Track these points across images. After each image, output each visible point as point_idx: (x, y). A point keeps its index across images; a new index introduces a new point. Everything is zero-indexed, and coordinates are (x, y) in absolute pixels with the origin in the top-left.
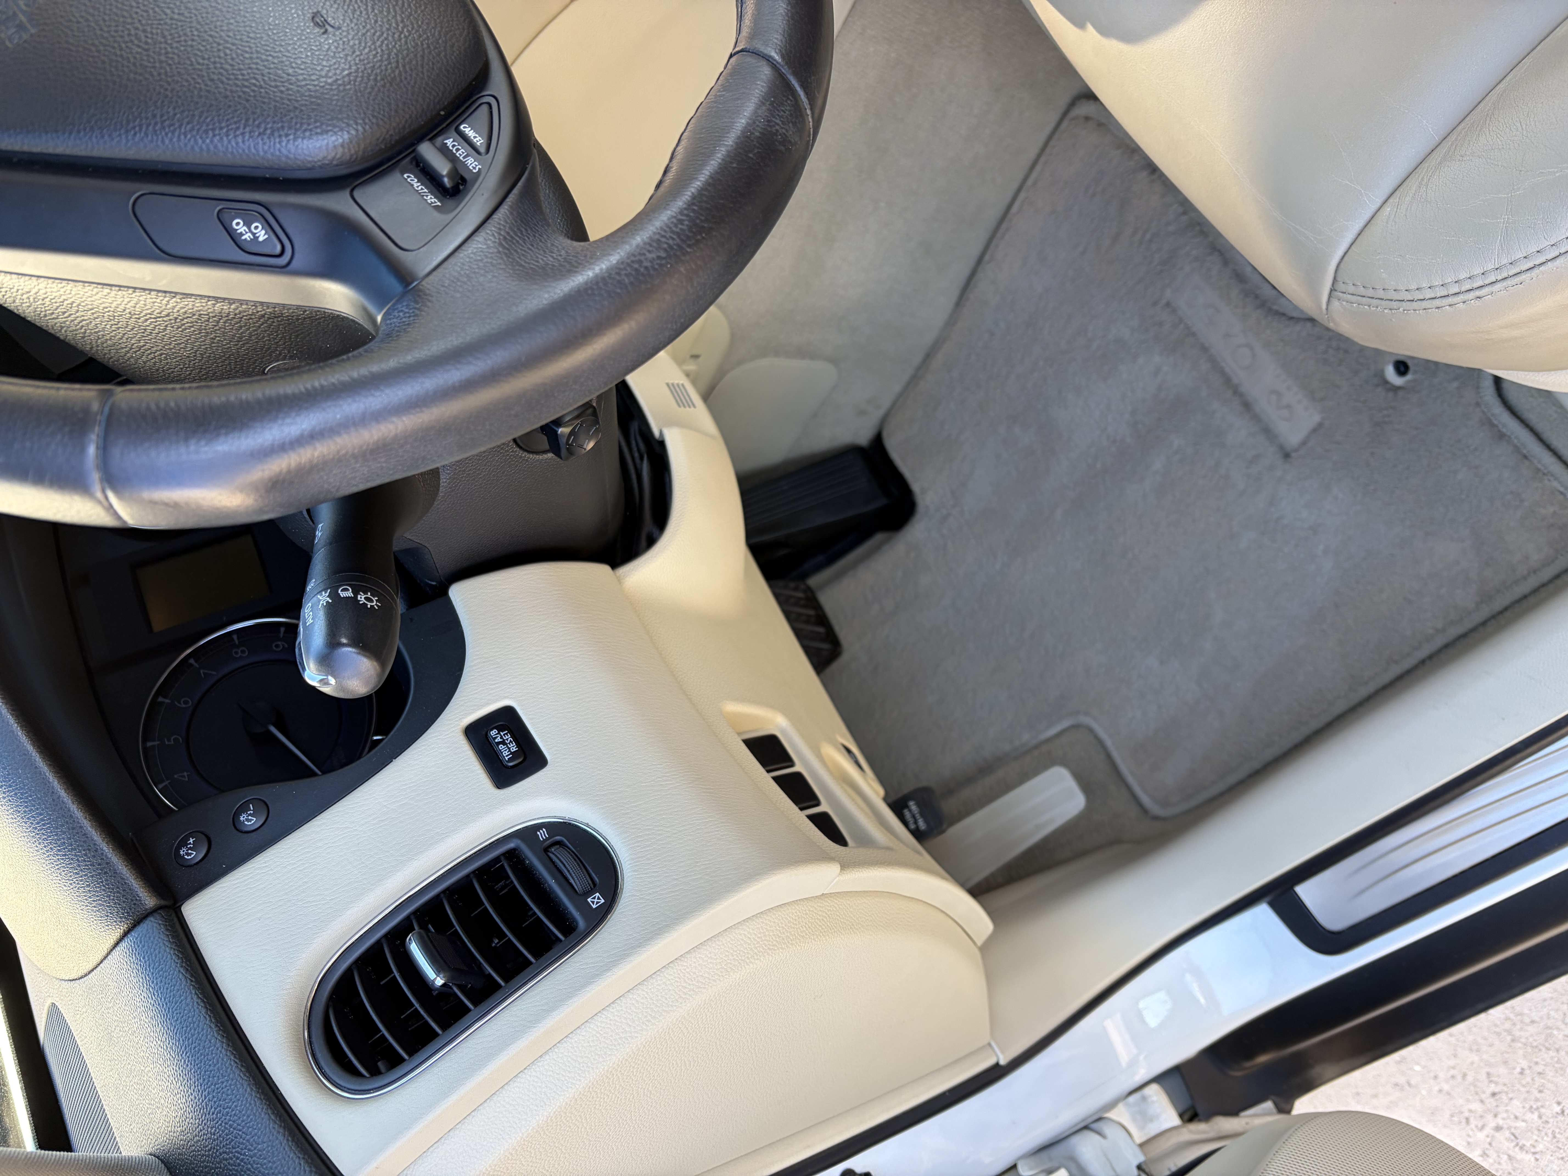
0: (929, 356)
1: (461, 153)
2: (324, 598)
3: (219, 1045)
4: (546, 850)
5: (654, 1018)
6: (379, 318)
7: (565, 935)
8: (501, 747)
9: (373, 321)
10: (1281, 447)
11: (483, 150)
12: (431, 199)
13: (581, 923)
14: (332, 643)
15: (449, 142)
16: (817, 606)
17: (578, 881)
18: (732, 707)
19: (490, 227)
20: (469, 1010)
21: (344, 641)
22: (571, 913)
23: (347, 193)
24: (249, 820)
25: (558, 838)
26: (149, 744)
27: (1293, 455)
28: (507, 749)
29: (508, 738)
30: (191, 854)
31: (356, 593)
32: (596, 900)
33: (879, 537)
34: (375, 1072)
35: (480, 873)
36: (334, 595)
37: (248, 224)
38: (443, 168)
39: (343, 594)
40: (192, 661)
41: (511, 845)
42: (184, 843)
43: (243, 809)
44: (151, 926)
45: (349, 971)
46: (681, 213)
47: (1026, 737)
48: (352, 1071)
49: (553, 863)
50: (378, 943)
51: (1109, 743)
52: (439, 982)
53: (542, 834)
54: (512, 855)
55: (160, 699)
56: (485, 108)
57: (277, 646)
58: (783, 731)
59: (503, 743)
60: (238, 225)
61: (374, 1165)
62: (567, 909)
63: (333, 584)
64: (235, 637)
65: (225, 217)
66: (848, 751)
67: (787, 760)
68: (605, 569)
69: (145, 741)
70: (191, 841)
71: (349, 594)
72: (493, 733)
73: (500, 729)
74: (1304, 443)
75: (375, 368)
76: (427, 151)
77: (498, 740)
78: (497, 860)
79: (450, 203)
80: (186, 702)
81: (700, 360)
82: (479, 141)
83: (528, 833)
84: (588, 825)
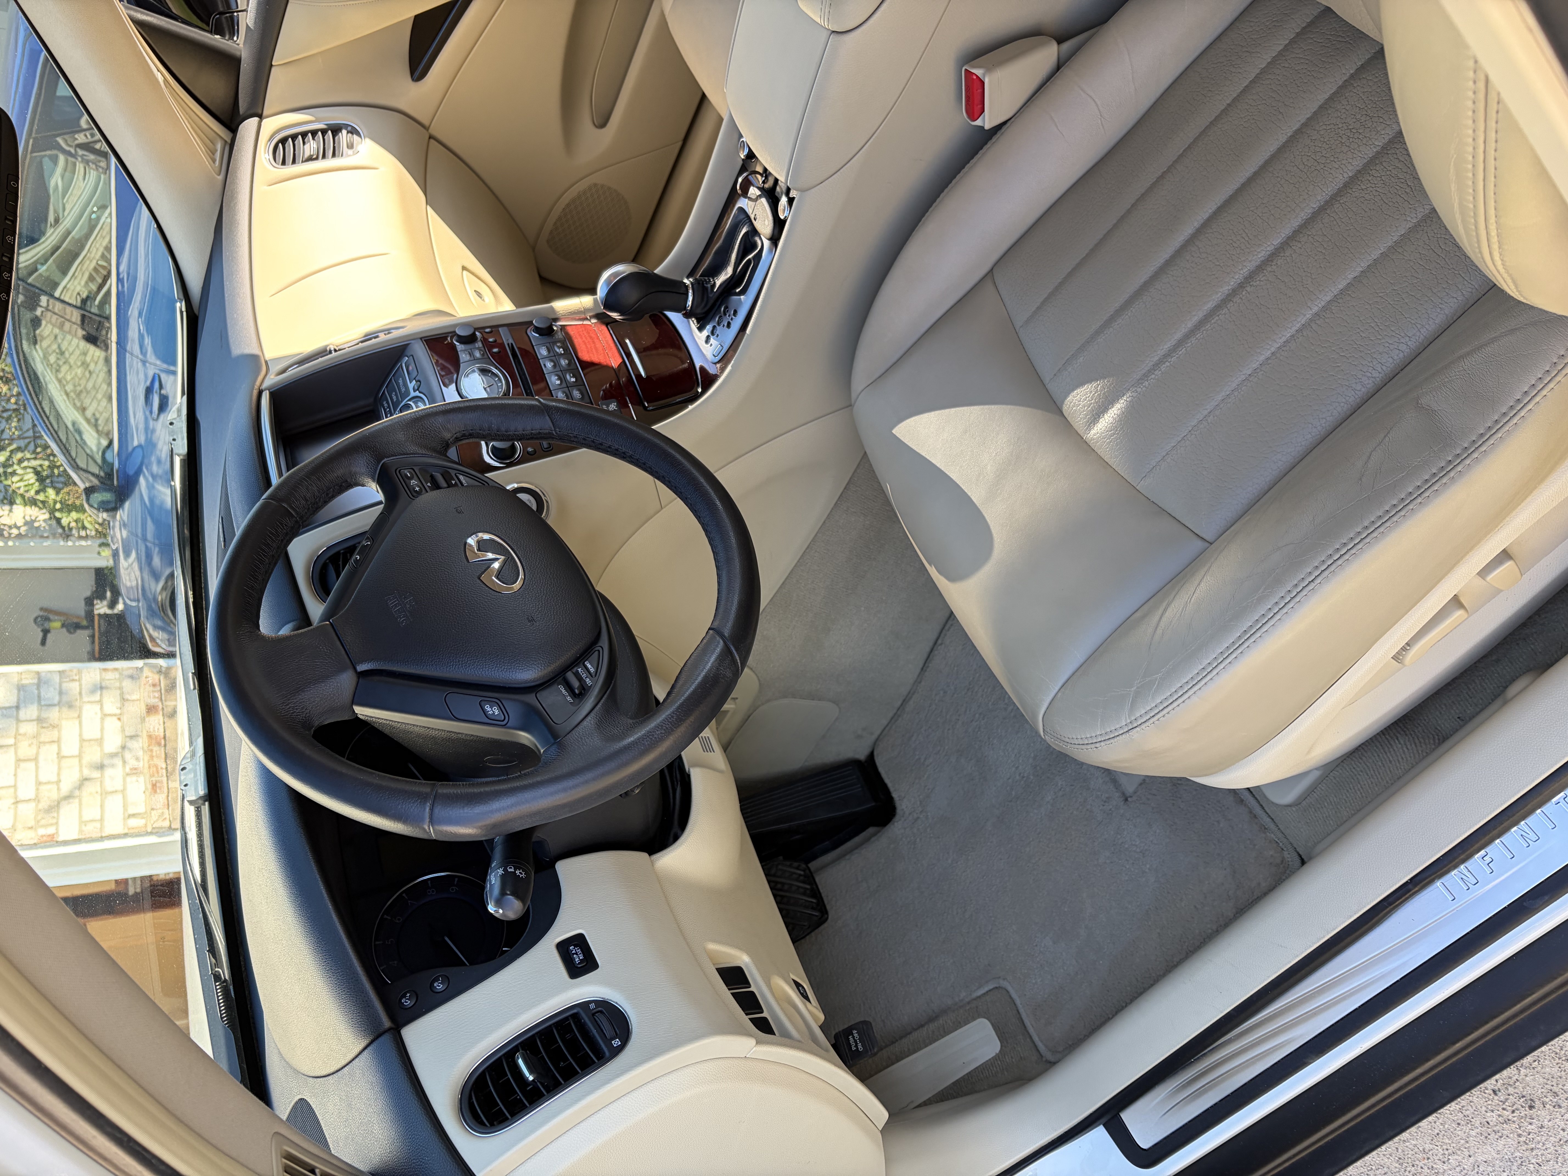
0: (905, 702)
1: (584, 676)
2: (501, 871)
3: (416, 1102)
4: (593, 1015)
5: (641, 1110)
6: (542, 751)
7: (598, 1060)
8: (575, 956)
9: (539, 751)
10: (1123, 794)
11: (593, 675)
12: (569, 698)
13: (607, 1054)
14: (503, 893)
15: (580, 670)
16: (813, 882)
17: (608, 1032)
18: (712, 946)
19: (592, 714)
20: (544, 1095)
21: (508, 893)
22: (602, 1049)
23: (534, 694)
24: (439, 986)
25: (600, 1009)
26: (377, 943)
27: (1129, 799)
28: (578, 958)
29: (579, 951)
30: (407, 1002)
31: (515, 870)
32: (616, 1043)
33: (871, 830)
34: (492, 1125)
35: (557, 1024)
36: (505, 870)
37: (491, 707)
38: (576, 684)
39: (510, 870)
40: (404, 895)
41: (575, 1011)
42: (404, 996)
43: (436, 980)
44: (386, 1039)
45: (483, 1072)
46: (673, 713)
47: (963, 994)
48: (482, 1123)
49: (596, 1021)
50: (500, 1058)
51: (1018, 1002)
52: (531, 1078)
53: (592, 1006)
54: (576, 1017)
55: (385, 916)
56: (597, 653)
57: (453, 889)
58: (747, 965)
59: (576, 954)
60: (487, 708)
61: (489, 1168)
62: (601, 1046)
63: (504, 865)
64: (429, 882)
65: (482, 703)
66: (798, 985)
67: (747, 983)
68: (645, 855)
69: (375, 940)
70: (408, 995)
71: (512, 870)
72: (571, 948)
73: (575, 946)
74: (1135, 792)
75: (539, 779)
76: (570, 675)
77: (574, 952)
78: (566, 1019)
79: (577, 700)
80: (399, 919)
81: (737, 701)
82: (592, 670)
83: (585, 1005)
84: (617, 1003)
